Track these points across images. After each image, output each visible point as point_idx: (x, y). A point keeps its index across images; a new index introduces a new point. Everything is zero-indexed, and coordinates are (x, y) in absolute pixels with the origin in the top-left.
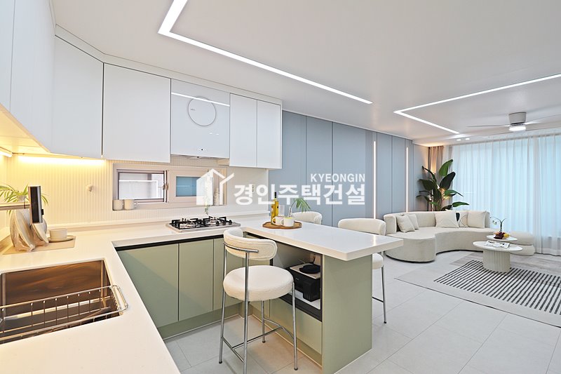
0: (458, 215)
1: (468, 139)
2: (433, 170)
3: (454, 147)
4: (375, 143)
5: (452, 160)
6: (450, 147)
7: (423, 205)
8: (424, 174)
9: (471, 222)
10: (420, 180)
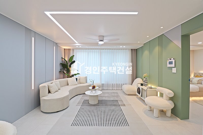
0: (77, 79)
1: (80, 47)
2: (67, 59)
3: (75, 50)
4: (33, 38)
5: (74, 56)
6: (73, 50)
7: (62, 76)
8: (62, 61)
9: (81, 81)
10: (61, 63)
